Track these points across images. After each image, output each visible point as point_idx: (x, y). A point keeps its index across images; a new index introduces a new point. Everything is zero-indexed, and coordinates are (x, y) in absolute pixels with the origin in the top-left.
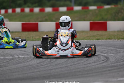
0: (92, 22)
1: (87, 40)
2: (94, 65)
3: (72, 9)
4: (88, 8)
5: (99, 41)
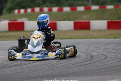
0: (109, 21)
1: (105, 38)
2: (112, 63)
3: (90, 8)
4: (105, 7)
5: (117, 39)
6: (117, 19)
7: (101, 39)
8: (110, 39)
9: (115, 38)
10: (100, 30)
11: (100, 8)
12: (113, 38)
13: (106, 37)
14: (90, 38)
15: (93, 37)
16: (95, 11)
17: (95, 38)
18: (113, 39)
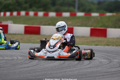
0: (93, 28)
1: (86, 45)
3: (75, 15)
4: (90, 15)
5: (98, 46)
8: (91, 46)
9: (96, 45)
11: (85, 15)
12: (94, 46)
16: (80, 17)
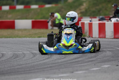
2: (36, 62)
6: (41, 19)
7: (25, 38)
10: (25, 30)
13: (30, 36)
14: (15, 37)
15: (18, 36)
17: (20, 37)
18: (38, 38)
